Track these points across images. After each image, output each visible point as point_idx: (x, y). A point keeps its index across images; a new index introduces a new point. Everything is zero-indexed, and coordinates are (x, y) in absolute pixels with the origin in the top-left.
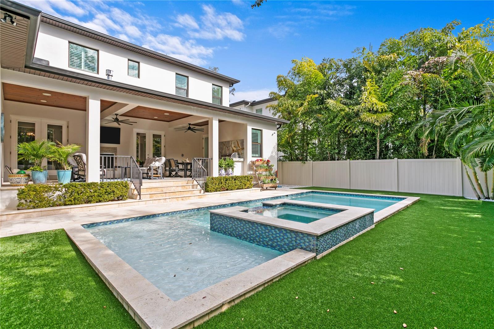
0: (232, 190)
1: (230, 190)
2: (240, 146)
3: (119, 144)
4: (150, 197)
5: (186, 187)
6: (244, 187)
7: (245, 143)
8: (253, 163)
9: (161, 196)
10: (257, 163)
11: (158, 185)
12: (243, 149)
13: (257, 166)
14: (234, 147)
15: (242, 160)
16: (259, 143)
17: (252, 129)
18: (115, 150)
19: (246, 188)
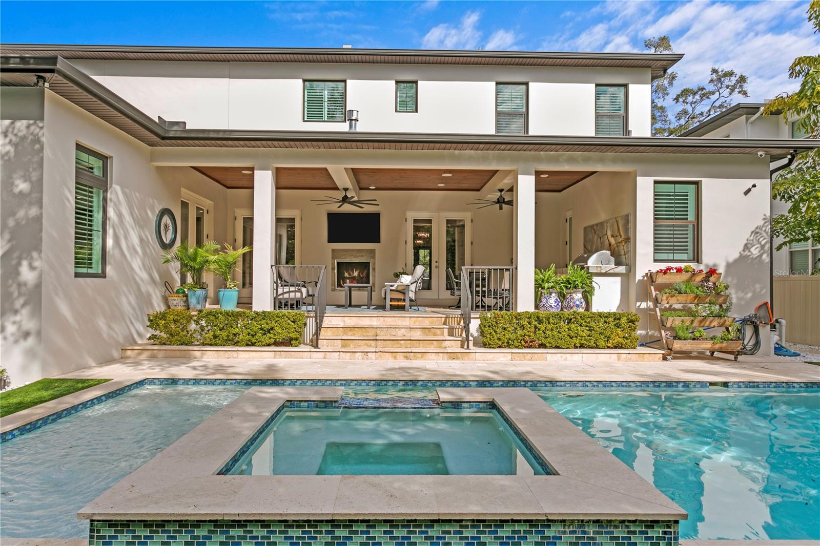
0: (557, 347)
1: (551, 347)
2: (622, 234)
3: (379, 242)
4: (343, 346)
5: (432, 330)
6: (601, 343)
7: (631, 225)
8: (651, 277)
9: (367, 344)
10: (661, 279)
11: (375, 323)
12: (627, 240)
13: (660, 288)
14: (612, 236)
15: (622, 269)
16: (691, 222)
17: (656, 182)
18: (372, 255)
19: (608, 347)
